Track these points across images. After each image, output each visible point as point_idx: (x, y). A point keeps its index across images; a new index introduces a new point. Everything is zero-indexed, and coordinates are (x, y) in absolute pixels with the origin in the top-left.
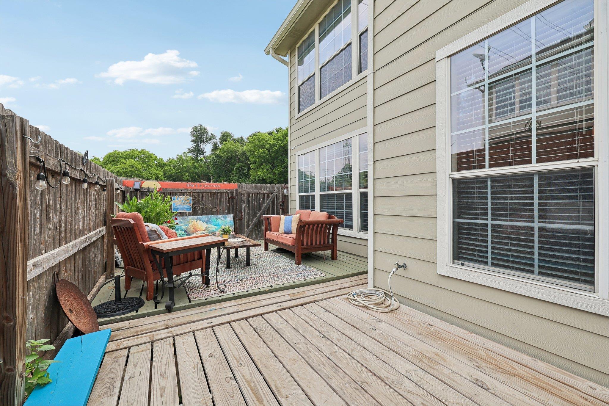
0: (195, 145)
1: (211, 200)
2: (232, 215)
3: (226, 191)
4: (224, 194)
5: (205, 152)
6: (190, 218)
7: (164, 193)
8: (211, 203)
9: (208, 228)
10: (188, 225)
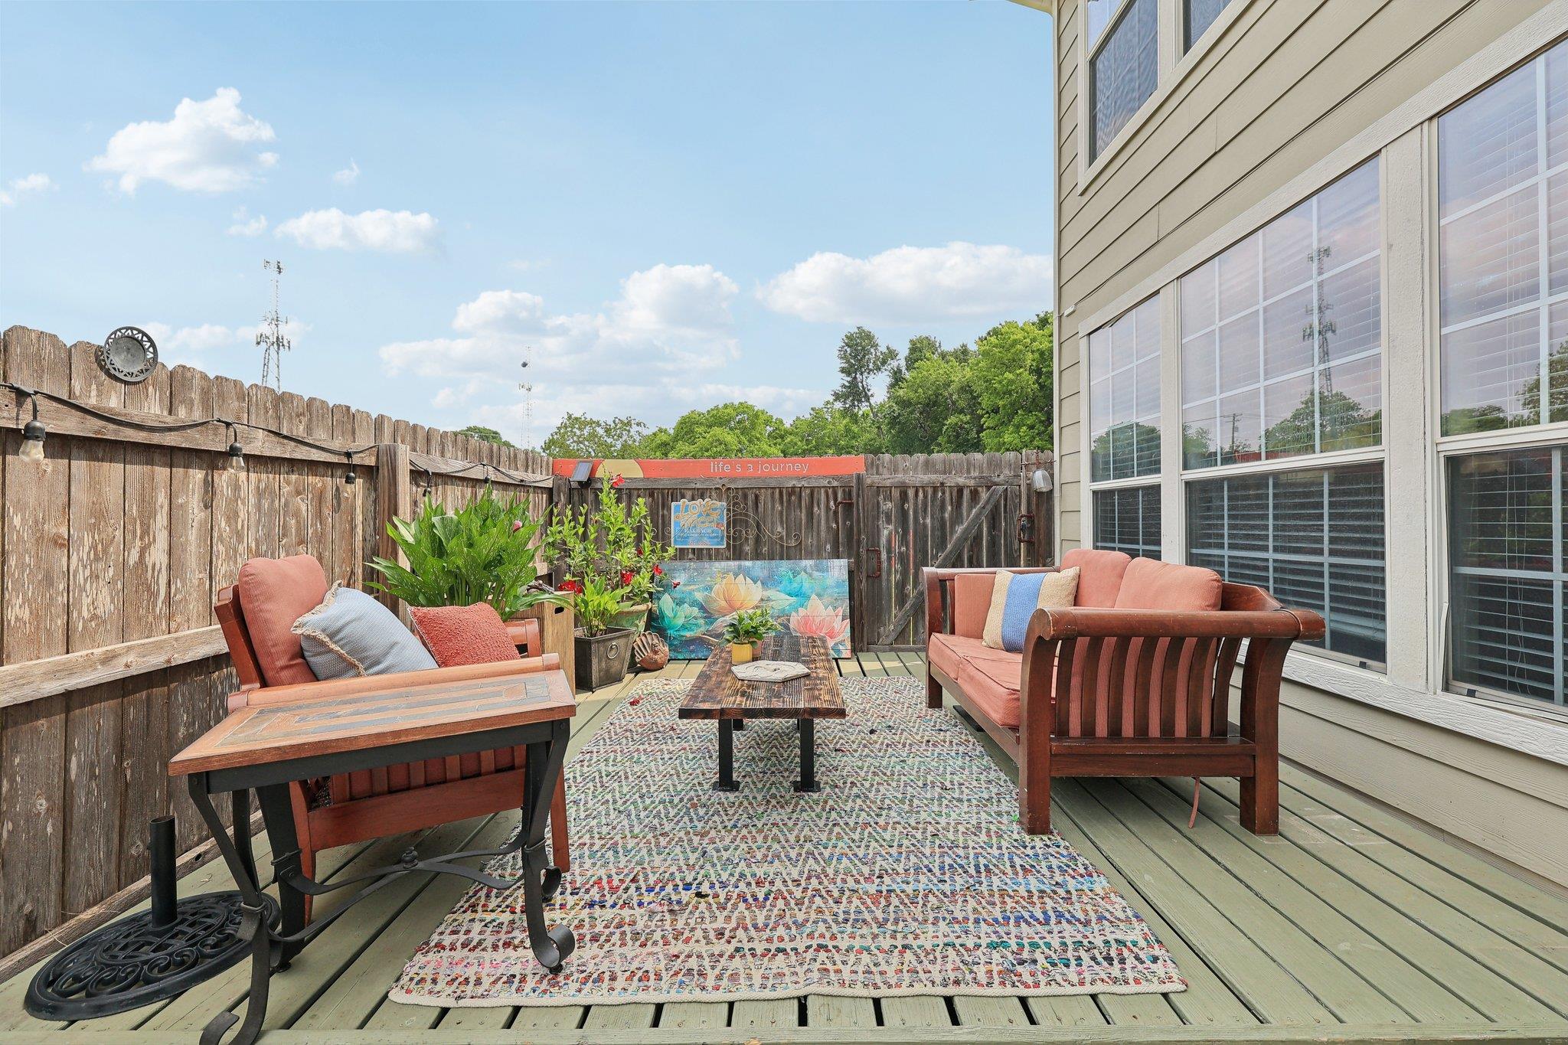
0: (849, 379)
2: (844, 562)
3: (825, 483)
4: (823, 491)
5: (872, 395)
6: (719, 566)
7: (651, 493)
8: (782, 522)
9: (769, 600)
10: (711, 589)
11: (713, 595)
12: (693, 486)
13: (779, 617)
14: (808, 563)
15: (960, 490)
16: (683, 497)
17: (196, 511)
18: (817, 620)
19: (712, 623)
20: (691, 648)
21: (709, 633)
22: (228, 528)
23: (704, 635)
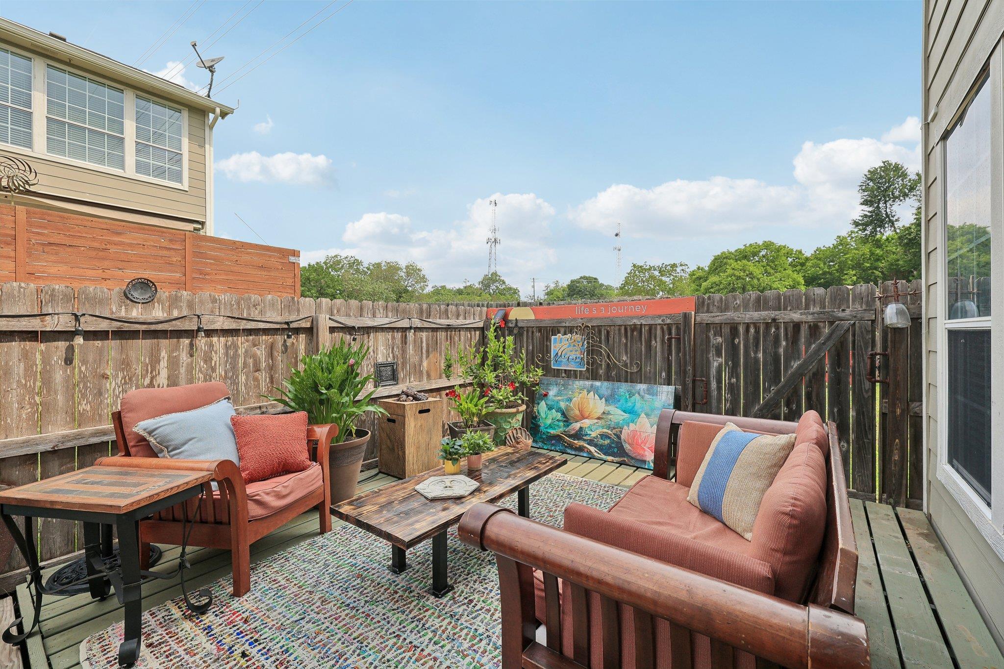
0: (871, 209)
1: (626, 344)
2: (671, 388)
3: (660, 322)
4: (659, 327)
5: (897, 220)
6: (579, 383)
7: (540, 329)
8: (626, 353)
9: (609, 413)
10: (571, 400)
11: (571, 405)
12: (564, 324)
13: (614, 428)
14: (642, 387)
15: (797, 326)
16: (559, 332)
17: (185, 359)
18: (643, 435)
19: (568, 426)
20: (553, 442)
21: (565, 433)
22: (205, 366)
23: (562, 434)
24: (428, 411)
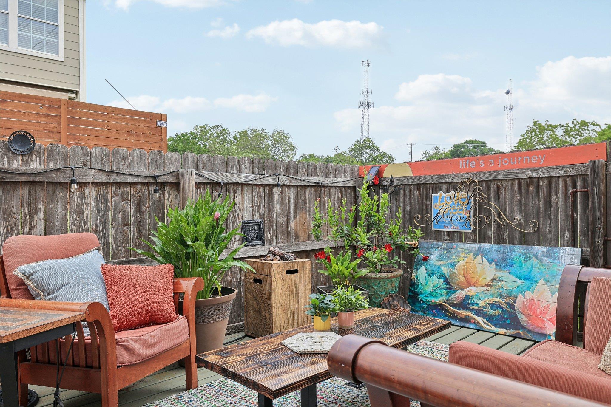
1: (520, 201)
2: (577, 251)
3: (562, 173)
4: (560, 180)
6: (464, 247)
7: (418, 187)
8: (521, 211)
9: (500, 280)
10: (455, 266)
11: (455, 271)
12: (446, 181)
13: (506, 297)
14: (540, 249)
16: (440, 190)
17: (60, 210)
18: (542, 305)
19: (451, 294)
20: (434, 311)
21: (447, 301)
23: (445, 302)
24: (296, 271)
